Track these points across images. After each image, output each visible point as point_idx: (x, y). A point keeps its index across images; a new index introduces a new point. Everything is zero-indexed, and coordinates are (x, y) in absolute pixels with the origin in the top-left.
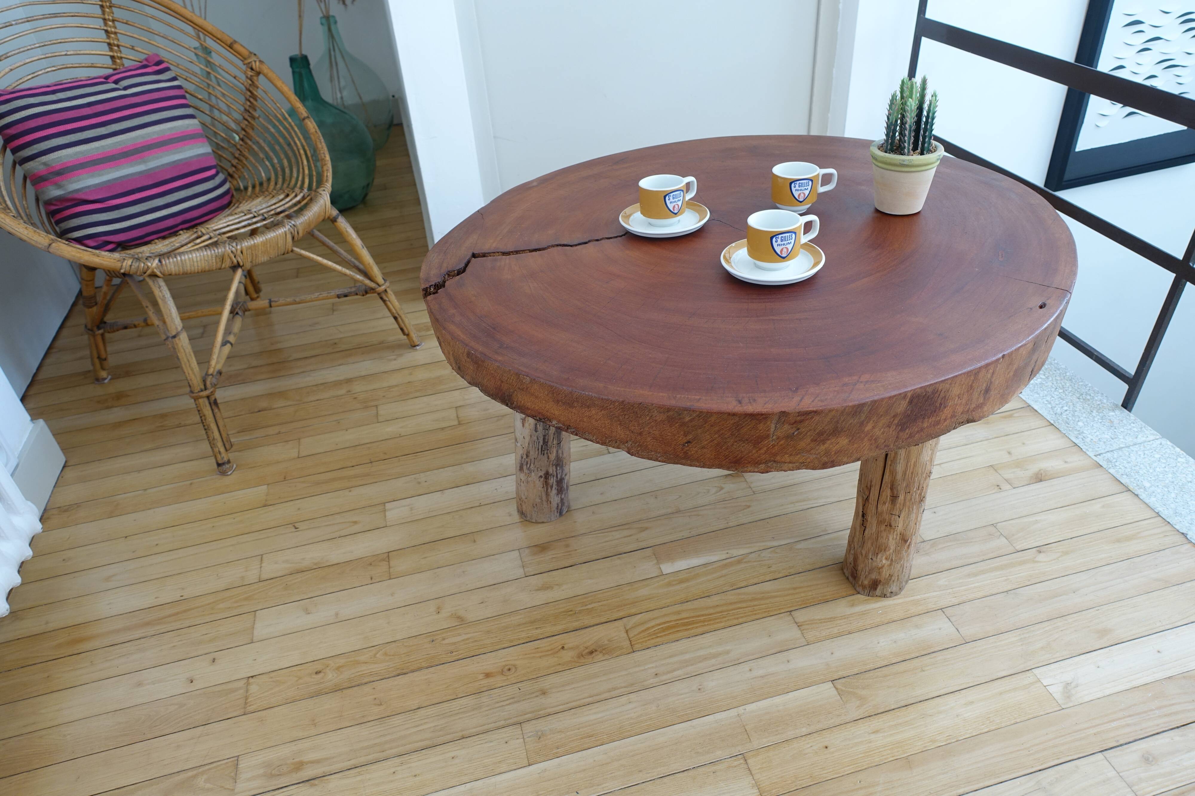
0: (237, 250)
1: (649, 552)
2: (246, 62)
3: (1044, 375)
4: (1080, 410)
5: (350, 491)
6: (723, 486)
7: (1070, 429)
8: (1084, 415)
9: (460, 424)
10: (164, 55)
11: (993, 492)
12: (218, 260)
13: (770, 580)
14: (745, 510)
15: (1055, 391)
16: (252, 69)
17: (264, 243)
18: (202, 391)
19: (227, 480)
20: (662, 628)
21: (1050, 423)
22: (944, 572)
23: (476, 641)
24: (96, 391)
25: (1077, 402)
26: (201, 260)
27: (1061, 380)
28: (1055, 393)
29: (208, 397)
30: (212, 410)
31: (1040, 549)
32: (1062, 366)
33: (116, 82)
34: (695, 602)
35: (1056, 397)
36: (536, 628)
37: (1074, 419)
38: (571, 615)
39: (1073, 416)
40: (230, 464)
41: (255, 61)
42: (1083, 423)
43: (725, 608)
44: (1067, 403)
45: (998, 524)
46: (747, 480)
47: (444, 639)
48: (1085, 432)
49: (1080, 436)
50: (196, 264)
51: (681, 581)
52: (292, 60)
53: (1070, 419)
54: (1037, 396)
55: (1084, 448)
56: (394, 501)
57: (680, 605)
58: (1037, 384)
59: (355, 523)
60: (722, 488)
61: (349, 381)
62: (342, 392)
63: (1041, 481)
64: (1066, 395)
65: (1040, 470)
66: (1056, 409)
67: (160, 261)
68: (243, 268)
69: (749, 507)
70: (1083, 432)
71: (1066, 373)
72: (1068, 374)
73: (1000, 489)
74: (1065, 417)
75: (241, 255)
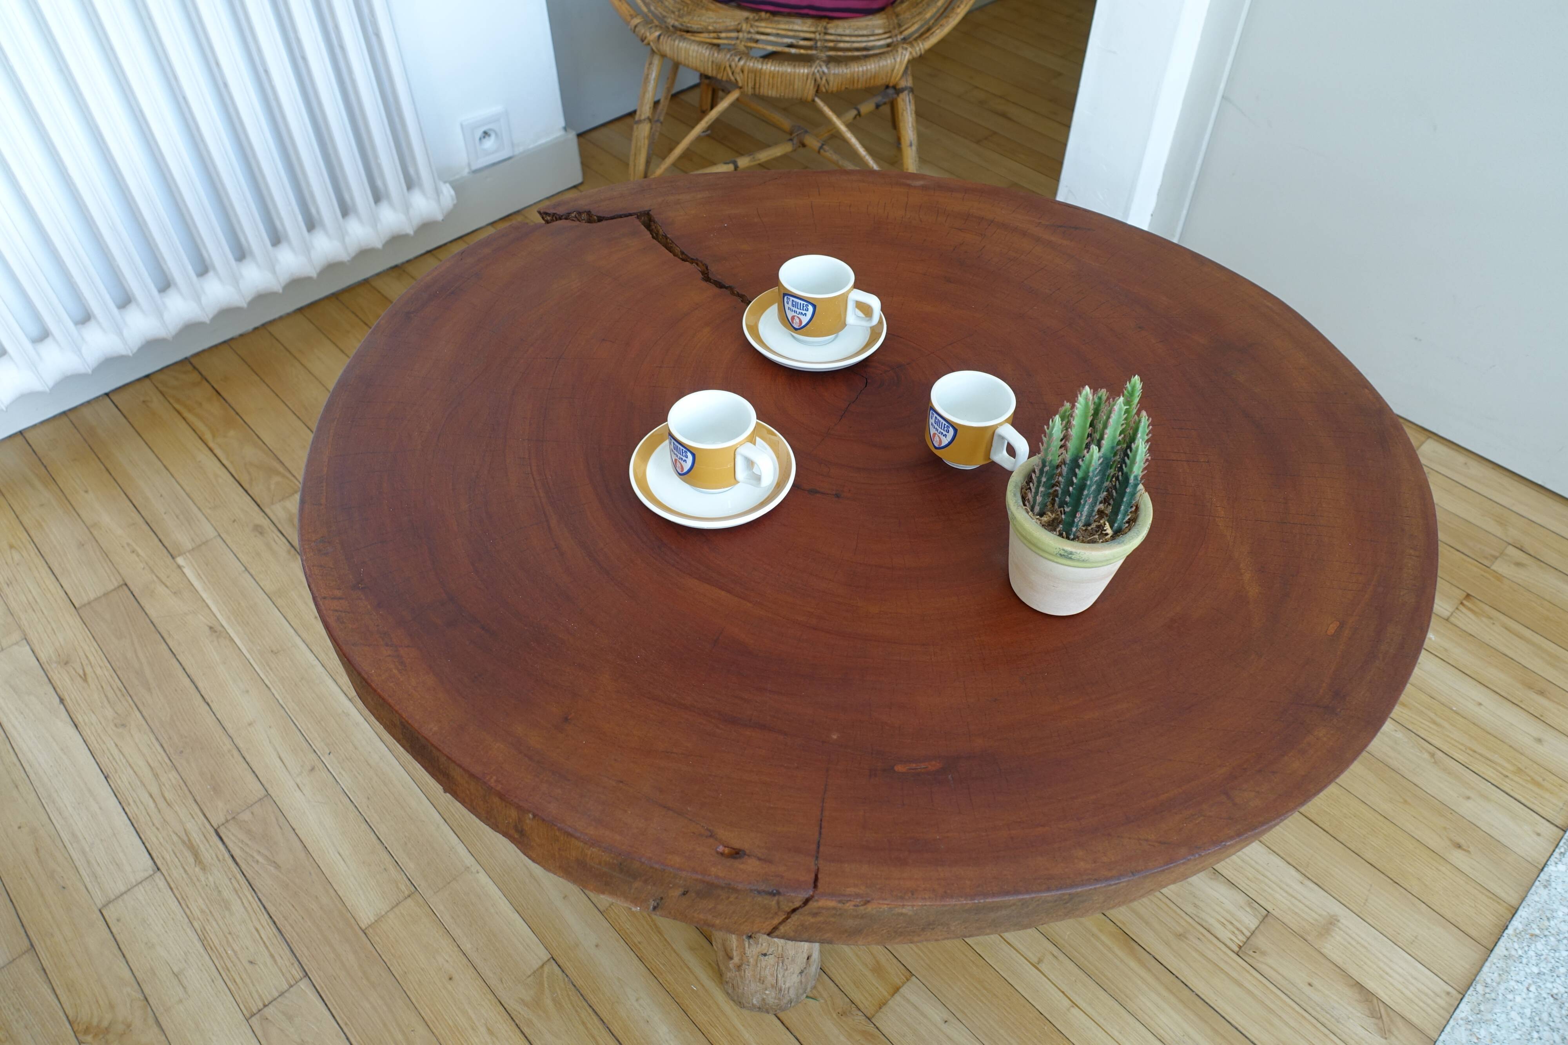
0: (736, 66)
12: (714, 67)
17: (773, 75)
26: (696, 57)
50: (690, 59)
67: (659, 36)
68: (742, 90)
75: (741, 74)
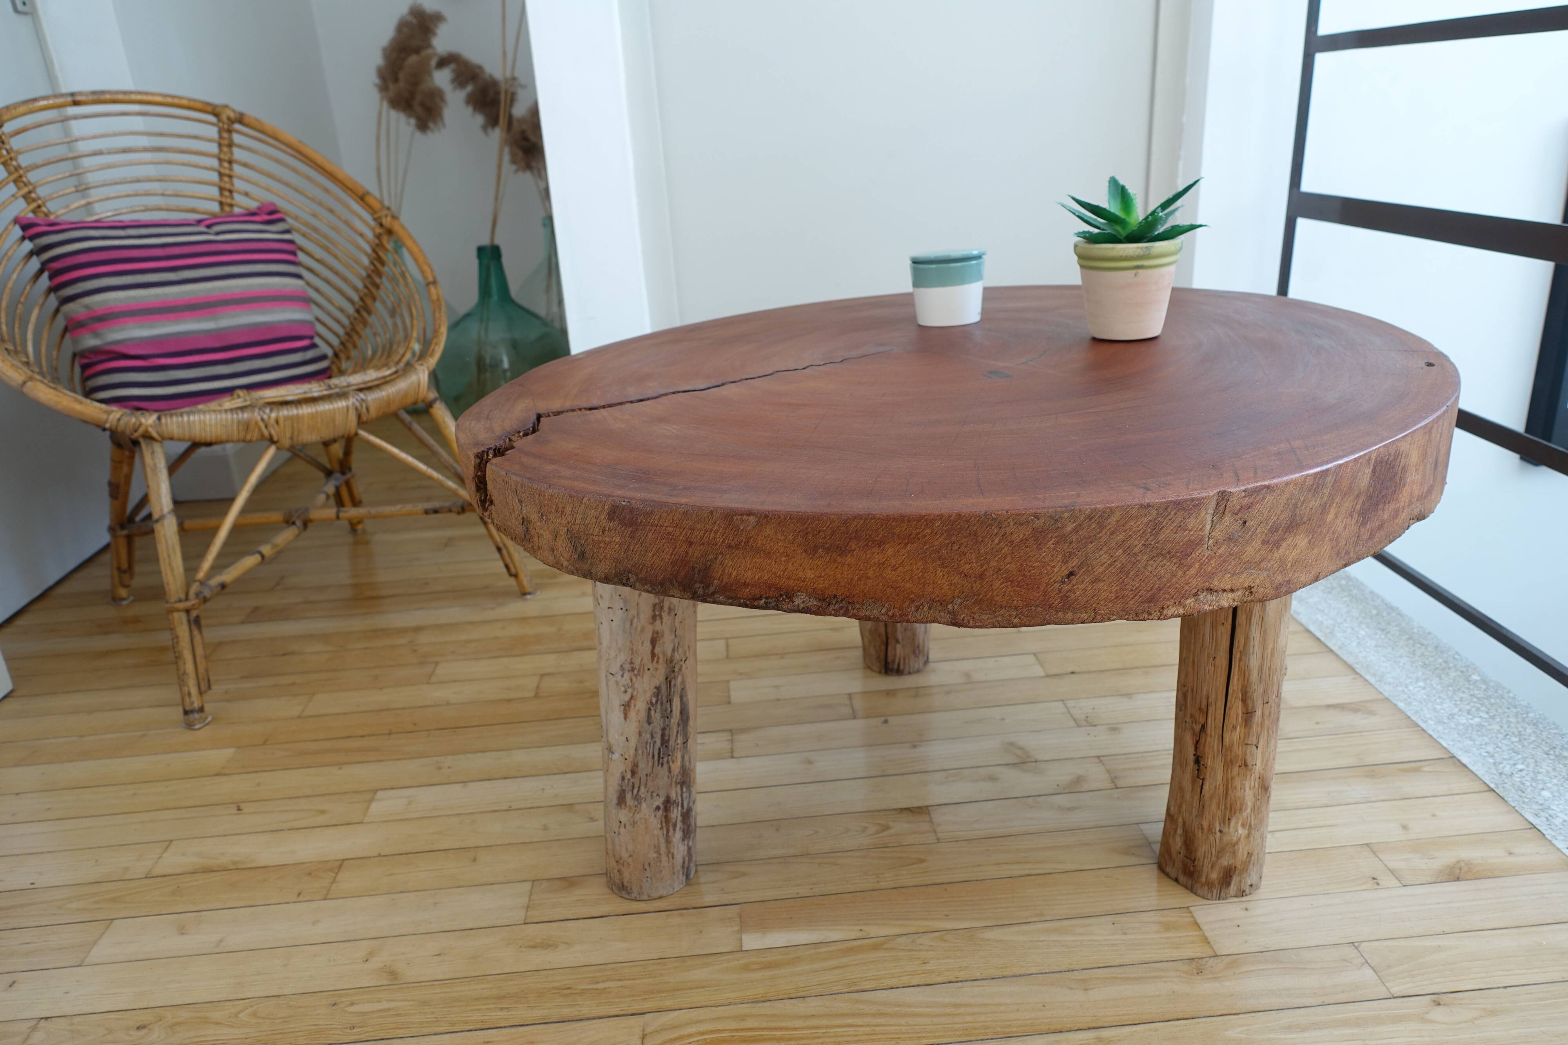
0: (269, 417)
1: (733, 911)
2: (376, 216)
3: (1487, 713)
4: (1548, 772)
5: (340, 769)
6: (891, 824)
7: (1526, 800)
8: (1555, 781)
9: (536, 696)
10: (280, 204)
11: (1364, 887)
12: (241, 428)
13: (918, 986)
14: (914, 866)
15: (1504, 739)
16: (381, 225)
17: (313, 416)
18: (180, 601)
19: (189, 736)
20: (705, 1040)
21: (1488, 786)
22: (1241, 1016)
23: (398, 1015)
24: (108, 612)
25: (1544, 760)
26: (216, 424)
27: (1518, 723)
28: (1503, 742)
29: (188, 611)
30: (191, 631)
31: (1437, 999)
32: (1522, 703)
33: (209, 226)
34: (779, 1004)
35: (1505, 748)
36: (502, 1009)
37: (1534, 784)
38: (566, 995)
39: (1534, 779)
40: (203, 715)
41: (386, 216)
42: (1552, 793)
43: (824, 1022)
44: (1524, 759)
45: (1363, 944)
46: (934, 820)
47: (352, 1004)
48: (1552, 807)
49: (1542, 814)
50: (208, 429)
51: (769, 966)
52: (481, 250)
53: (1528, 784)
54: (1471, 743)
55: (1548, 833)
56: (392, 788)
57: (749, 1005)
58: (1472, 725)
59: (323, 812)
60: (887, 828)
61: (418, 629)
62: (403, 641)
63: (1458, 879)
64: (1523, 746)
65: (1458, 862)
66: (1501, 766)
67: (159, 418)
68: (278, 445)
69: (922, 861)
70: (1549, 808)
71: (1528, 713)
72: (1531, 715)
73: (1378, 884)
74: (1519, 780)
75: (276, 426)
